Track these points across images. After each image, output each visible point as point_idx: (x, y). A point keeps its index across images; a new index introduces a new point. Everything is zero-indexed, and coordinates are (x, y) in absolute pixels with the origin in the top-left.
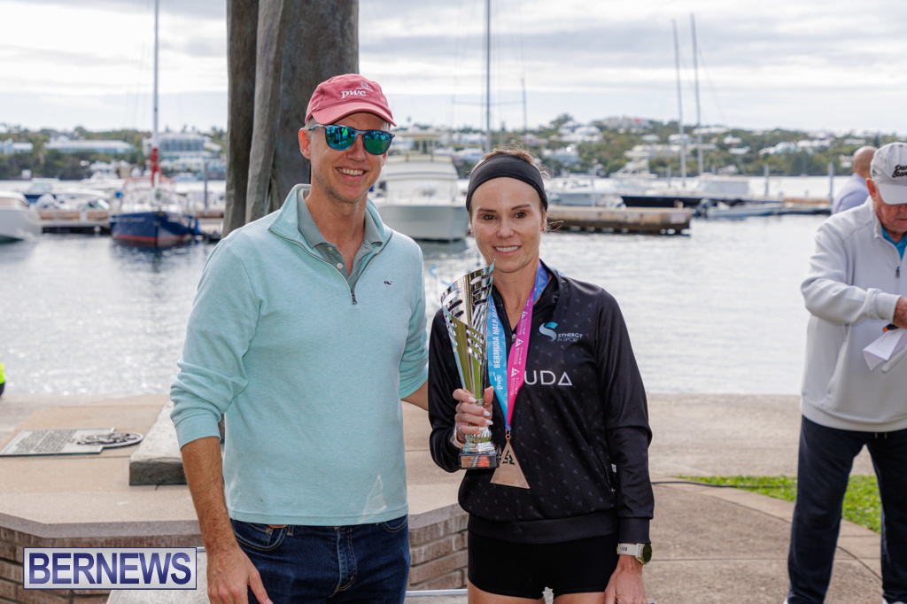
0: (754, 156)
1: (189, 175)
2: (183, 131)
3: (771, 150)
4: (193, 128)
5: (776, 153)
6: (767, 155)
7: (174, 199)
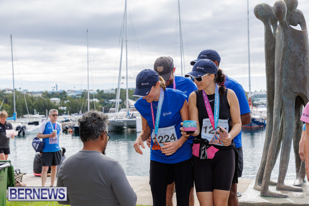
1: (263, 105)
2: (261, 92)
4: (264, 90)
7: (257, 114)
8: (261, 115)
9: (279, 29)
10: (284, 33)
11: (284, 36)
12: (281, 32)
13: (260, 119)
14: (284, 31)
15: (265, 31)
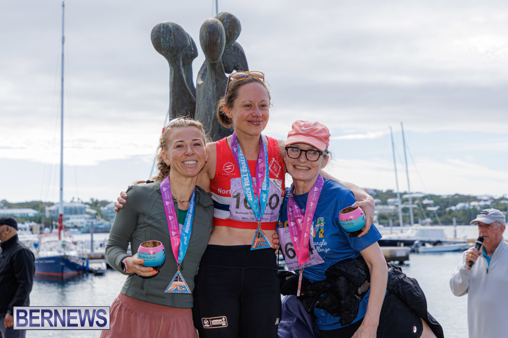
0: (442, 212)
2: (72, 202)
3: (453, 208)
4: (79, 199)
5: (456, 210)
6: (451, 211)
7: (71, 246)
10: (217, 83)
13: (77, 258)
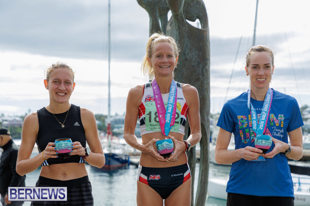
7: (119, 146)
8: (123, 149)
9: (171, 25)
10: (179, 31)
11: (179, 35)
12: (174, 29)
13: (122, 155)
14: (179, 27)
15: (150, 26)
